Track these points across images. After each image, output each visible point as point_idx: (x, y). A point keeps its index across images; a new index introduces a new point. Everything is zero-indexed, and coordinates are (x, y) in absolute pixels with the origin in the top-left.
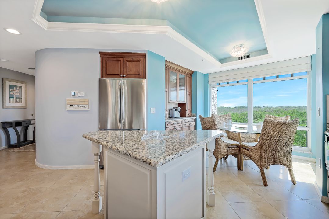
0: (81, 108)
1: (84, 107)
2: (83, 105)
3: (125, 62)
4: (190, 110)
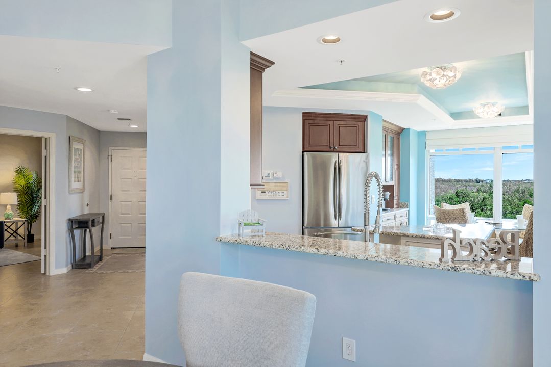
0: (278, 196)
1: (281, 194)
2: (279, 192)
3: (336, 126)
4: (398, 195)
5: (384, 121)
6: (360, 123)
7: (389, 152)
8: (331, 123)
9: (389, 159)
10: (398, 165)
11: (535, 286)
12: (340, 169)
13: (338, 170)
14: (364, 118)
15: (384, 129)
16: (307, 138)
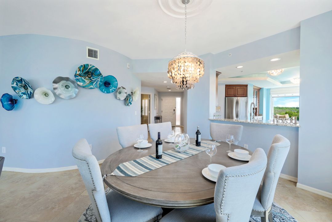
1: (218, 110)
3: (237, 89)
4: (259, 111)
5: (254, 86)
6: (245, 87)
7: (255, 96)
8: (235, 88)
9: (255, 99)
10: (259, 101)
11: (300, 129)
12: (238, 102)
13: (237, 103)
14: (247, 86)
15: (254, 89)
16: (226, 93)
